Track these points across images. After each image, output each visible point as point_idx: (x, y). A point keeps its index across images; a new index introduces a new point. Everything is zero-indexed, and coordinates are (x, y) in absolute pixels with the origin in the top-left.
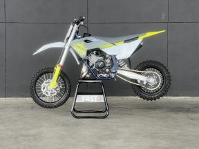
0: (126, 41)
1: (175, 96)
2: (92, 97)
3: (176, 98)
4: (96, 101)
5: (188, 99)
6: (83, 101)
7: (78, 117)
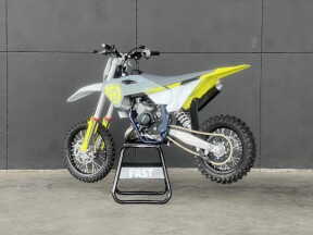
0: (183, 83)
1: (272, 168)
2: (144, 169)
3: (274, 170)
4: (151, 176)
5: (293, 172)
6: (130, 177)
7: (123, 202)
